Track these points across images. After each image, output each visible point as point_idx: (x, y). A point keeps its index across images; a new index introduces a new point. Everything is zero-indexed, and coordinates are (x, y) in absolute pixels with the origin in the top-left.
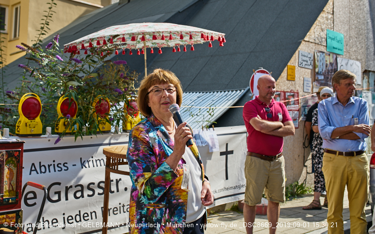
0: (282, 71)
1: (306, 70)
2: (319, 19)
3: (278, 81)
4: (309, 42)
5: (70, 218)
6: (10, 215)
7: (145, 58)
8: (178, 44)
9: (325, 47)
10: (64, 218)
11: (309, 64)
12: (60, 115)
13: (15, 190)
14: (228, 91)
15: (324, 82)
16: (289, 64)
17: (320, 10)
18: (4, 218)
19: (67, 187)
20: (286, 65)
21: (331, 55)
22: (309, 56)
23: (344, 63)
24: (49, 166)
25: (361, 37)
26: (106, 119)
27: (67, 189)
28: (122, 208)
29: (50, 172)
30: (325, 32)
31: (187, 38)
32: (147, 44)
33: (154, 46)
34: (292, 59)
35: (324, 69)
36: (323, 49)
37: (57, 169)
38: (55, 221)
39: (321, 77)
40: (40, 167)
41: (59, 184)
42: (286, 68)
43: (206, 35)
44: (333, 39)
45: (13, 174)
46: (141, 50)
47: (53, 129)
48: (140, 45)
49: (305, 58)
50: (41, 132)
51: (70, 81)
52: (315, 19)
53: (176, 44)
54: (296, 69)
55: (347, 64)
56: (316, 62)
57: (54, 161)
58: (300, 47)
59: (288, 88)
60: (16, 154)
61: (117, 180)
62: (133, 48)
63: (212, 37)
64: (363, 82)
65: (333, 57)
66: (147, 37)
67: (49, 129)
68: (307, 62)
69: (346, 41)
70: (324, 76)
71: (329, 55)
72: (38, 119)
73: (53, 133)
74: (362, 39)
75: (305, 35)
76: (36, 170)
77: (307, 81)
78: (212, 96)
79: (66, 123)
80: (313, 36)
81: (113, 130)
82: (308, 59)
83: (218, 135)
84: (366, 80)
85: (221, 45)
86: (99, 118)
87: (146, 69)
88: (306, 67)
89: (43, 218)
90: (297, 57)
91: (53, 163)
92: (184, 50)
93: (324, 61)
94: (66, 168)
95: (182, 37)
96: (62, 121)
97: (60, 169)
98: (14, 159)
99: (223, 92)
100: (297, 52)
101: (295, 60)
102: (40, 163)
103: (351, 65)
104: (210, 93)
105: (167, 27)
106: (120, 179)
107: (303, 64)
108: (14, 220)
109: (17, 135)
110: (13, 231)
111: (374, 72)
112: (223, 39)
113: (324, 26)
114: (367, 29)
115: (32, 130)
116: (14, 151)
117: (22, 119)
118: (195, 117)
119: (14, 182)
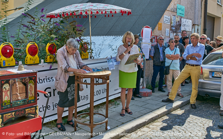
0: (155, 26)
1: (167, 25)
3: (154, 31)
4: (169, 10)
5: (56, 105)
6: (32, 109)
7: (90, 21)
9: (176, 13)
10: (53, 105)
11: (168, 22)
12: (48, 53)
13: (34, 96)
15: (175, 31)
16: (159, 22)
18: (29, 110)
19: (54, 89)
20: (158, 23)
21: (179, 17)
22: (169, 18)
23: (184, 22)
24: (44, 79)
25: (193, 8)
27: (54, 90)
28: (81, 98)
29: (44, 82)
30: (176, 5)
34: (161, 20)
35: (175, 24)
38: (49, 106)
39: (174, 28)
40: (39, 80)
41: (50, 88)
42: (158, 24)
44: (180, 9)
45: (33, 88)
46: (85, 15)
49: (166, 19)
50: (38, 62)
51: (52, 34)
54: (163, 25)
56: (172, 20)
57: (46, 77)
58: (164, 14)
59: (158, 34)
60: (34, 78)
63: (125, 11)
64: (192, 30)
65: (179, 18)
67: (42, 61)
68: (167, 21)
69: (185, 10)
70: (175, 28)
71: (178, 17)
72: (37, 56)
73: (45, 62)
74: (193, 9)
75: (167, 7)
77: (167, 30)
78: (121, 38)
79: (51, 57)
80: (171, 8)
82: (168, 19)
84: (193, 29)
87: (90, 27)
88: (167, 23)
89: (43, 106)
90: (163, 19)
91: (45, 78)
92: (109, 16)
93: (175, 20)
94: (52, 80)
95: (111, 12)
96: (48, 57)
97: (49, 81)
98: (32, 81)
100: (163, 16)
102: (39, 78)
103: (187, 22)
104: (120, 36)
107: (166, 22)
108: (34, 111)
109: (26, 65)
110: (34, 116)
111: (197, 25)
112: (130, 12)
113: (176, 3)
114: (195, 4)
115: (34, 62)
116: (32, 77)
117: (29, 56)
118: (114, 50)
119: (33, 92)
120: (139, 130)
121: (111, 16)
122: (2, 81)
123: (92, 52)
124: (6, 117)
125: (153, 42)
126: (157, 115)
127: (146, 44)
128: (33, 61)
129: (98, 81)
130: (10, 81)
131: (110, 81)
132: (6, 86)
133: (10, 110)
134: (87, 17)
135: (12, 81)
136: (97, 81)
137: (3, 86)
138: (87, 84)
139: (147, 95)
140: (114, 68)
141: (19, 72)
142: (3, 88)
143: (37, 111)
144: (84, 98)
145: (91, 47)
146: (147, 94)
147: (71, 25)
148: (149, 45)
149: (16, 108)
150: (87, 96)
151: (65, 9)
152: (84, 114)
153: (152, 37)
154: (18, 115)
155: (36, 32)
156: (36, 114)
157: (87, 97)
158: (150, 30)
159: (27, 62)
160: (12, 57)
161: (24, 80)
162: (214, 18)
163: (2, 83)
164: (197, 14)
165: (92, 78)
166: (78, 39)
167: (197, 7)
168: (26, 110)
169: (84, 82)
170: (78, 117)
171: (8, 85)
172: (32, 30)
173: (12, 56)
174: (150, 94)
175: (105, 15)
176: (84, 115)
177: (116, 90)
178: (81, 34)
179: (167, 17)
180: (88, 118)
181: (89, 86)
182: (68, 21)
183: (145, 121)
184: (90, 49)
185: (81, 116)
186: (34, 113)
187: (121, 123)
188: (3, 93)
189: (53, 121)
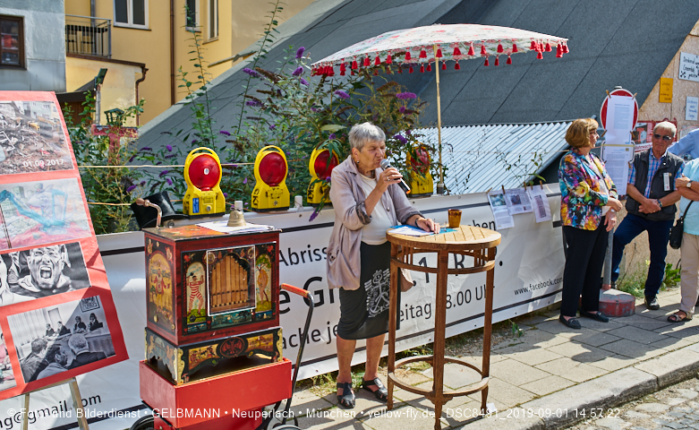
0: (650, 89)
1: (690, 83)
3: (644, 104)
4: (697, 36)
6: (266, 336)
7: (438, 81)
10: (329, 328)
11: (696, 74)
12: (314, 177)
13: (270, 300)
14: (561, 123)
16: (663, 77)
18: (257, 340)
20: (658, 78)
22: (698, 61)
24: (302, 253)
28: (409, 311)
29: (304, 262)
33: (447, 58)
34: (671, 65)
37: (314, 257)
38: (316, 333)
40: (290, 255)
41: (320, 279)
42: (658, 83)
45: (267, 277)
46: (425, 64)
47: (304, 199)
49: (689, 65)
50: (288, 204)
51: (325, 123)
54: (675, 84)
57: (309, 246)
58: (682, 47)
59: (660, 116)
60: (270, 249)
62: (413, 62)
63: (547, 45)
67: (299, 199)
68: (693, 71)
72: (283, 185)
73: (305, 204)
75: (690, 27)
76: (284, 260)
77: (692, 102)
78: (534, 131)
79: (323, 189)
82: (694, 66)
83: (548, 196)
85: (559, 57)
87: (439, 98)
88: (691, 79)
89: (299, 329)
90: (676, 65)
91: (307, 249)
92: (496, 64)
95: (500, 49)
96: (317, 186)
97: (318, 258)
98: (267, 257)
99: (552, 124)
100: (677, 55)
101: (673, 69)
102: (289, 249)
104: (531, 125)
105: (476, 33)
107: (687, 75)
108: (271, 343)
109: (255, 210)
110: (270, 358)
112: (564, 48)
115: (276, 203)
116: (267, 245)
117: (261, 185)
118: (513, 168)
119: (268, 289)
120: (590, 421)
121: (502, 62)
122: (184, 254)
123: (444, 175)
124: (194, 355)
125: (640, 143)
126: (654, 378)
127: (618, 148)
128: (273, 201)
129: (461, 263)
130: (207, 257)
131: (501, 264)
132: (196, 270)
133: (204, 338)
134: (429, 68)
135: (210, 257)
136: (459, 261)
137: (187, 268)
138: (427, 270)
139: (617, 312)
140: (513, 225)
141: (232, 230)
142: (188, 275)
143: (280, 345)
144: (419, 313)
145: (440, 159)
146: (617, 307)
147: (381, 94)
148: (627, 150)
149: (222, 333)
150: (428, 307)
151: (364, 46)
152: (417, 360)
153: (637, 125)
154: (226, 352)
155: (283, 117)
156: (277, 354)
157: (428, 311)
158: (629, 102)
159: (256, 202)
160: (217, 189)
161: (243, 254)
163: (184, 260)
165: (443, 250)
166: (403, 134)
168: (250, 340)
169: (420, 263)
170: (399, 367)
171: (200, 265)
172: (273, 112)
173: (218, 185)
174: (627, 307)
175: (486, 62)
176: (417, 364)
177: (521, 291)
178: (411, 121)
179: (692, 57)
180: (429, 372)
181: (433, 277)
182: (373, 83)
183: (612, 394)
184: (440, 164)
185: (407, 365)
186: (272, 350)
187: (532, 395)
188: (188, 287)
189: (326, 374)
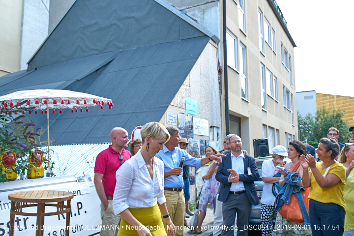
2: (180, 89)
4: (174, 106)
7: (48, 118)
8: (76, 107)
9: (185, 110)
11: (174, 122)
15: (184, 135)
17: (181, 83)
21: (189, 115)
22: (174, 116)
23: (198, 123)
25: (208, 103)
26: (13, 169)
30: (185, 99)
31: (82, 102)
32: (49, 106)
33: (55, 107)
34: (163, 117)
35: (185, 126)
36: (183, 111)
43: (98, 100)
44: (190, 104)
46: (44, 110)
48: (44, 107)
49: (171, 118)
52: (178, 90)
53: (74, 107)
55: (199, 122)
56: (179, 120)
58: (167, 110)
61: (24, 219)
62: (37, 108)
63: (102, 102)
64: (209, 134)
65: (190, 117)
66: (50, 100)
68: (173, 120)
69: (198, 106)
70: (185, 130)
71: (187, 115)
74: (209, 105)
75: (171, 101)
80: (176, 102)
81: (19, 177)
82: (173, 118)
84: (211, 133)
85: (110, 108)
86: (6, 169)
90: (165, 117)
92: (81, 111)
93: (184, 120)
95: (78, 102)
100: (165, 113)
101: (164, 119)
103: (202, 123)
105: (66, 94)
106: (27, 218)
107: (170, 122)
111: (217, 127)
113: (184, 95)
114: (212, 98)
118: (90, 163)
131: (86, 212)
134: (44, 112)
140: (90, 192)
162: (240, 118)
164: (215, 112)
167: (214, 102)
179: (172, 115)
184: (49, 161)
